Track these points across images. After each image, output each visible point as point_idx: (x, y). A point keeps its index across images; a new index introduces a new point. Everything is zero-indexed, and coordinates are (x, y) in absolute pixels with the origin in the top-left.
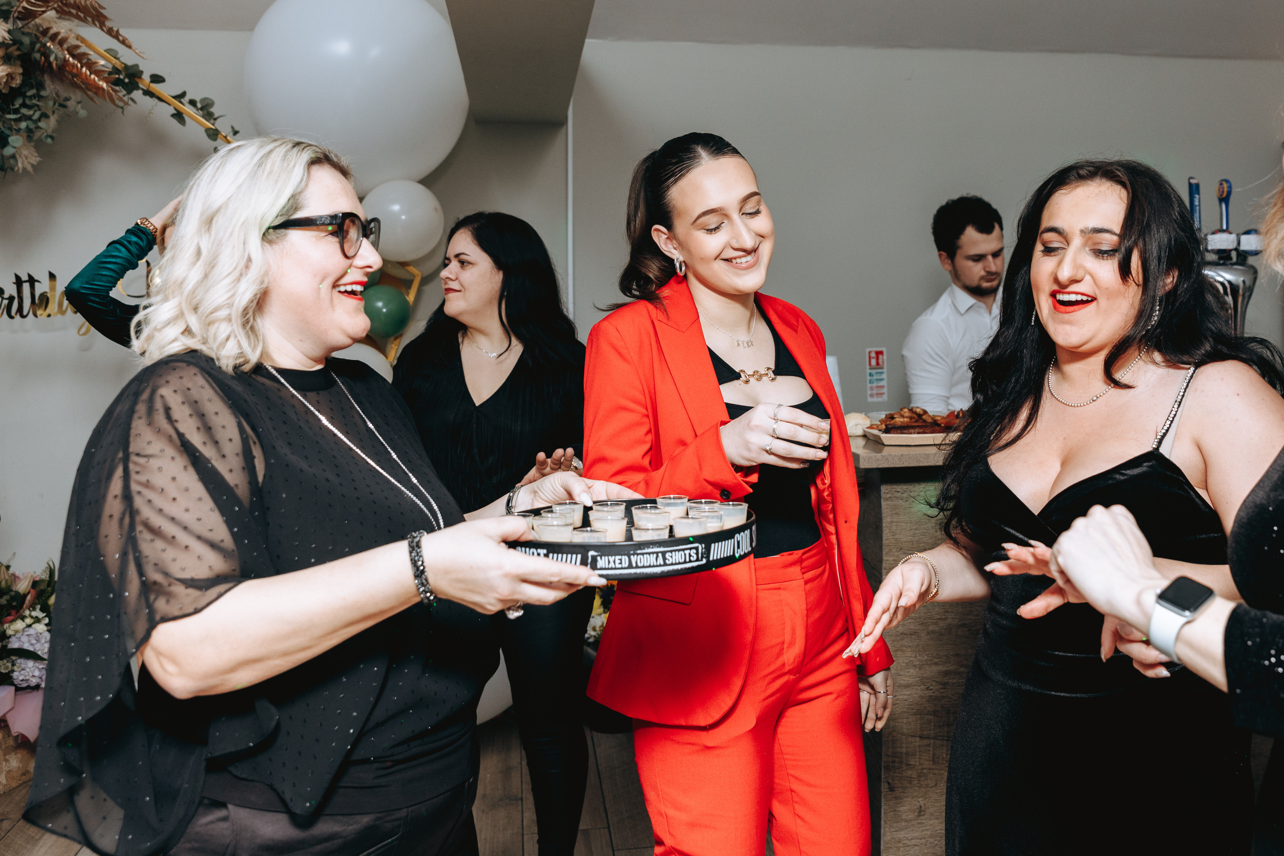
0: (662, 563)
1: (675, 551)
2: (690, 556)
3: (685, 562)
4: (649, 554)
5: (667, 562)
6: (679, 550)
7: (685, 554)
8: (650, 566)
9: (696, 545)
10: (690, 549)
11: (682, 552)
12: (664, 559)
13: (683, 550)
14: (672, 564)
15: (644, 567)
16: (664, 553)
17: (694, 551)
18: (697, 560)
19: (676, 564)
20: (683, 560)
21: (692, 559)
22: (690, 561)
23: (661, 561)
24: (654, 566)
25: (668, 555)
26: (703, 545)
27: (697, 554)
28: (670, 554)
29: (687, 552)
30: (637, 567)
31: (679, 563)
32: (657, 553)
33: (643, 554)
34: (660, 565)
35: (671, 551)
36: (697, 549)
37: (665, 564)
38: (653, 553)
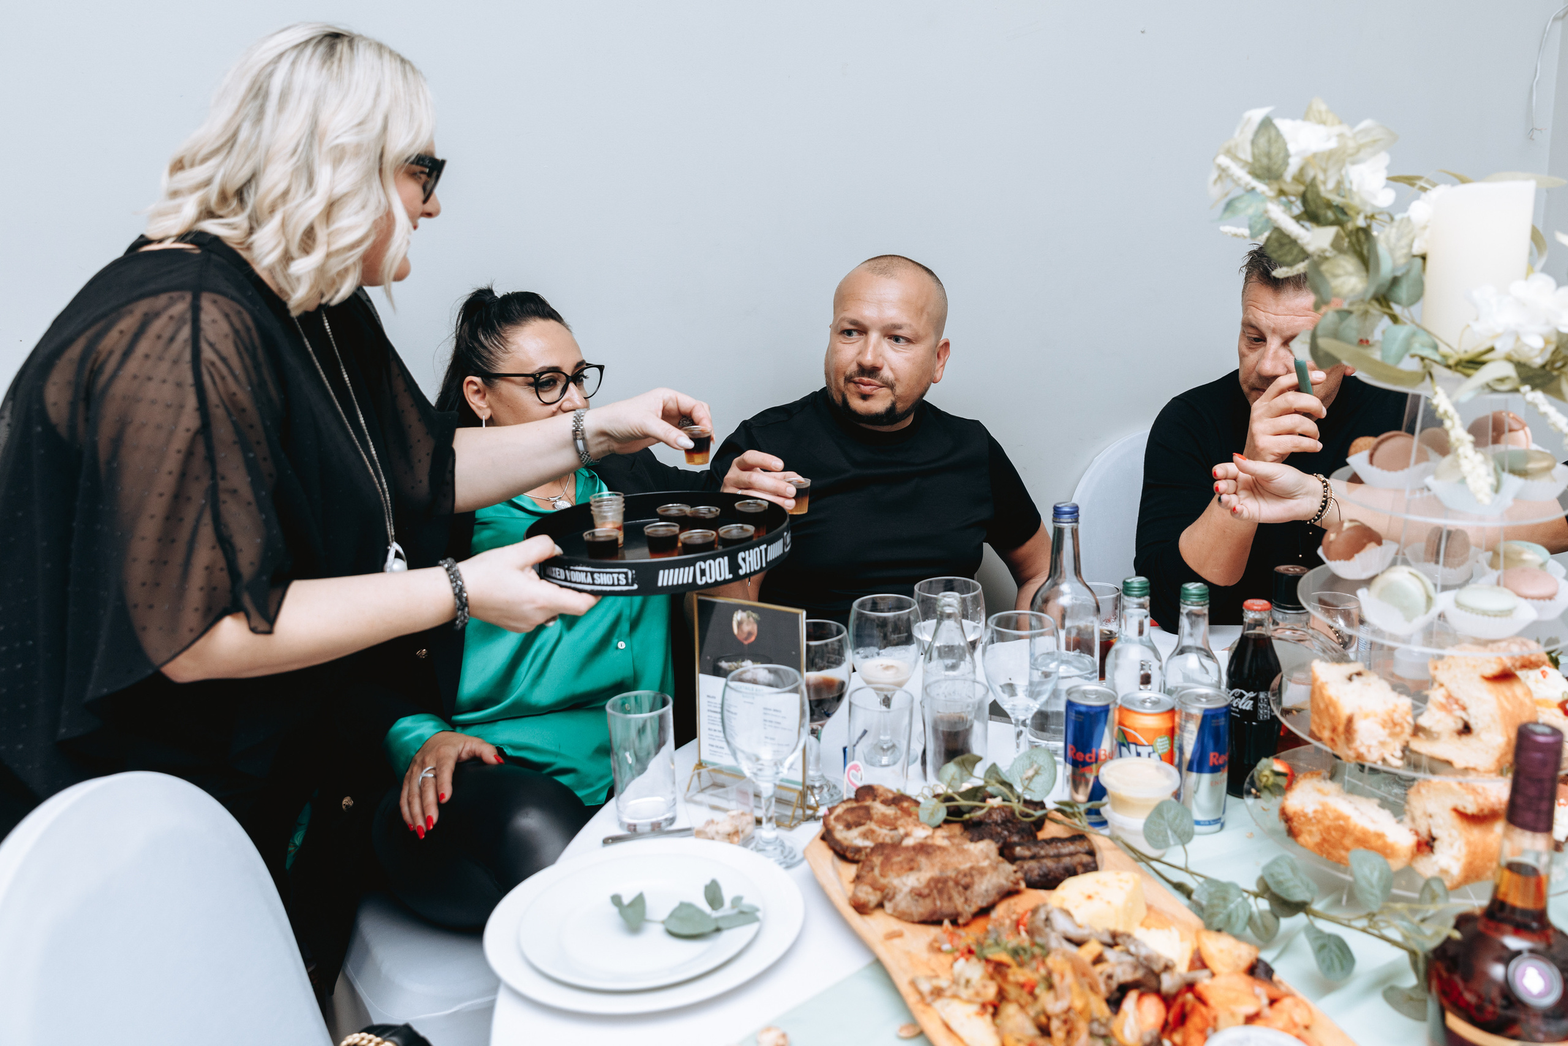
0: (591, 582)
1: (603, 573)
2: (618, 580)
3: (613, 585)
4: (580, 571)
5: (596, 582)
6: (607, 573)
7: (613, 578)
8: (580, 583)
9: (625, 570)
10: (619, 573)
11: (610, 575)
12: (593, 579)
13: (611, 573)
14: (600, 585)
15: (575, 582)
16: (592, 573)
17: (624, 576)
18: (627, 584)
19: (604, 585)
20: (611, 583)
21: (621, 583)
22: (619, 585)
23: (590, 580)
24: (584, 584)
25: (596, 576)
26: (634, 572)
27: (627, 578)
28: (598, 575)
29: (615, 576)
30: (571, 581)
31: (607, 585)
32: (586, 572)
33: (575, 571)
34: (589, 584)
35: (599, 573)
36: (626, 574)
37: (593, 584)
38: (583, 571)
